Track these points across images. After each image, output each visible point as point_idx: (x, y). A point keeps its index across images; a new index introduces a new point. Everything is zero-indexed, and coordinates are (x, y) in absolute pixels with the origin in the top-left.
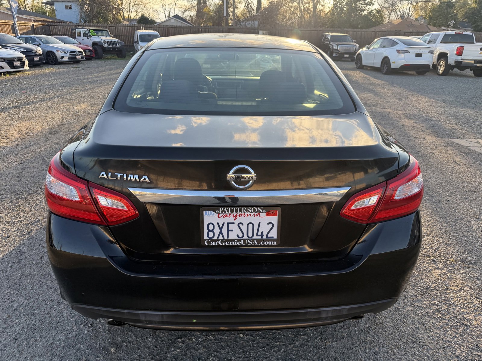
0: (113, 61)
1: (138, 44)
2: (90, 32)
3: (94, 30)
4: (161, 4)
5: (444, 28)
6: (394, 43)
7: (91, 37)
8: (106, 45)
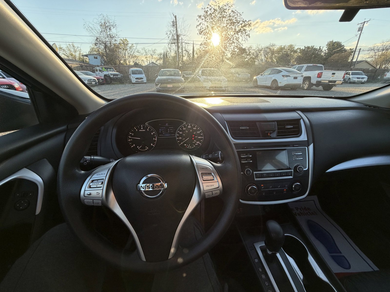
0: (116, 85)
1: (131, 75)
2: (103, 69)
3: (105, 68)
4: (145, 57)
5: (287, 66)
6: (280, 71)
7: (103, 72)
8: (112, 76)
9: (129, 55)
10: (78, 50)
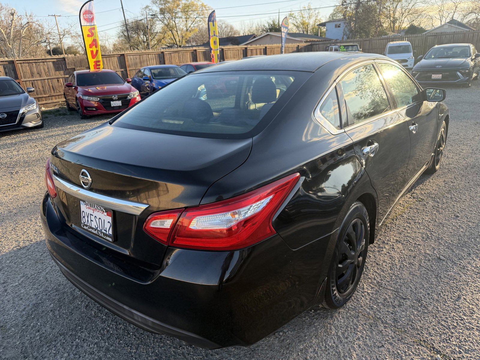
9: (403, 10)
10: (314, 14)
